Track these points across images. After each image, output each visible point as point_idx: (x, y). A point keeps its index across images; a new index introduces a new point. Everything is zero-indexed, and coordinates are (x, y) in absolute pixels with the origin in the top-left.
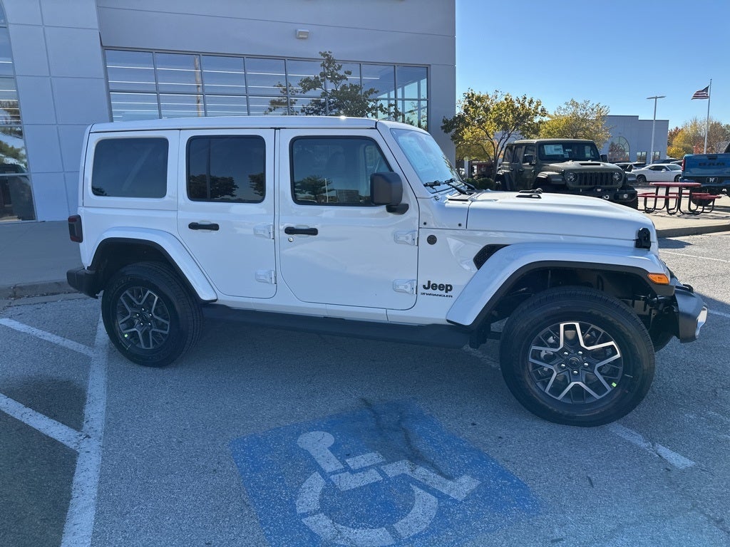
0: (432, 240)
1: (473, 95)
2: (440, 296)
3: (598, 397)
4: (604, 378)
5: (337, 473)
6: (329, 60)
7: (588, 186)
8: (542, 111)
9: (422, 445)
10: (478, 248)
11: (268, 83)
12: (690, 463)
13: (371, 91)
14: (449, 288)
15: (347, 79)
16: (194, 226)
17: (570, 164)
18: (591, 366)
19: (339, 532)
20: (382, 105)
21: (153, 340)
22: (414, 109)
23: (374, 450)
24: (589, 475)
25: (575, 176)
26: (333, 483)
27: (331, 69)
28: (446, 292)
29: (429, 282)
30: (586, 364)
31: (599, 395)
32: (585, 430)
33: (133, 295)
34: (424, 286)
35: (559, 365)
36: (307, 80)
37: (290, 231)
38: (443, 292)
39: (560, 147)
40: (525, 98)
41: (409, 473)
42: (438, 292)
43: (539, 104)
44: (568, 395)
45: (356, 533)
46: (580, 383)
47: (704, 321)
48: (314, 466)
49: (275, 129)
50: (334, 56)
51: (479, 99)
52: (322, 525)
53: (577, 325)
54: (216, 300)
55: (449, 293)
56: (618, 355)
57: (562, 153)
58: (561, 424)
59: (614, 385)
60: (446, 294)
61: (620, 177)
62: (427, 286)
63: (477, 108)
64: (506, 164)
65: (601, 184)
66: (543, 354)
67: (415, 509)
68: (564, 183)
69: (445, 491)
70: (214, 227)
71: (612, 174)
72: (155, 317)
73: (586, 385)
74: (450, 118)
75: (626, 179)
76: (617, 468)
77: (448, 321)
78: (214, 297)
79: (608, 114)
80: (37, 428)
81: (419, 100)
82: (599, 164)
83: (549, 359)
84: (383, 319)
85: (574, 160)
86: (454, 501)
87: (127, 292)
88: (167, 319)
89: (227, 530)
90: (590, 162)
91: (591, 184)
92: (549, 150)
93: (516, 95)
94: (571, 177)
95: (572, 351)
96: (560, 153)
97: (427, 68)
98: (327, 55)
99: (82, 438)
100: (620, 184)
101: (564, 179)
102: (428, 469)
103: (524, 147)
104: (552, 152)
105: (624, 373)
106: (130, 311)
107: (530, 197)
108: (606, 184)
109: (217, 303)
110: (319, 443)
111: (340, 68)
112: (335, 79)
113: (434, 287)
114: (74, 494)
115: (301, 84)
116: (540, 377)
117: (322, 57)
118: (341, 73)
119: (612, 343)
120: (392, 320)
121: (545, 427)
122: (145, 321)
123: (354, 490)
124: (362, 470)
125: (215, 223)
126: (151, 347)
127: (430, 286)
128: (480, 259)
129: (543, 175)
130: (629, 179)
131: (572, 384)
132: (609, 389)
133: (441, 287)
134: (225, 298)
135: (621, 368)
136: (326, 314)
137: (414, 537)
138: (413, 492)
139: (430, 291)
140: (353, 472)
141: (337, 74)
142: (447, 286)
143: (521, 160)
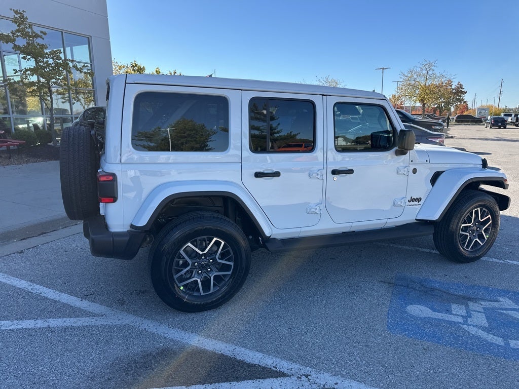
0: (415, 171)
2: (416, 205)
4: (485, 234)
10: (432, 174)
16: (258, 175)
18: (481, 229)
21: (214, 284)
23: (449, 304)
29: (411, 197)
30: (478, 229)
31: (483, 243)
35: (469, 232)
37: (334, 172)
38: (417, 203)
42: (414, 203)
44: (472, 247)
48: (452, 323)
49: (323, 95)
53: (479, 209)
55: (420, 203)
56: (491, 221)
59: (488, 236)
62: (410, 200)
70: (276, 174)
72: (220, 261)
73: (479, 239)
77: (416, 220)
78: (271, 234)
87: (189, 245)
97: (89, 38)
98: (21, 13)
105: (492, 229)
106: (190, 262)
110: (424, 312)
113: (413, 200)
119: (489, 216)
125: (275, 170)
128: (434, 179)
131: (474, 240)
132: (486, 239)
133: (416, 200)
134: (280, 232)
139: (412, 203)
142: (419, 198)
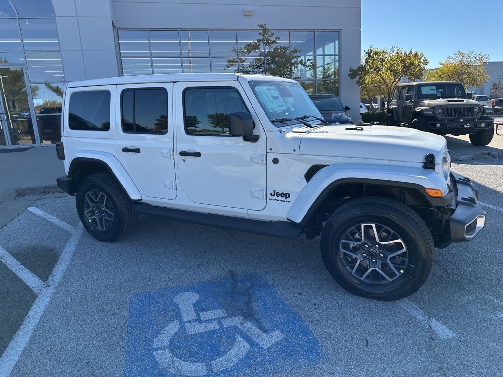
0: (275, 161)
1: (372, 51)
2: (282, 201)
3: (390, 280)
4: (394, 266)
5: (190, 322)
6: (265, 31)
7: (452, 118)
8: (424, 61)
9: (257, 307)
10: (308, 167)
11: (226, 48)
12: (452, 335)
13: (296, 51)
14: (288, 196)
15: (277, 43)
16: (125, 150)
17: (441, 101)
18: (385, 256)
19: (174, 363)
20: (302, 60)
21: (105, 225)
22: (331, 61)
23: (222, 308)
24: (368, 338)
25: (443, 110)
26: (185, 329)
27: (266, 36)
28: (286, 199)
29: (274, 191)
30: (382, 255)
31: (391, 278)
32: (381, 303)
33: (92, 195)
34: (271, 194)
35: (363, 254)
36: (249, 45)
37: (183, 154)
38: (284, 199)
39: (434, 88)
40: (411, 52)
41: (238, 326)
42: (280, 198)
43: (422, 55)
44: (368, 277)
45: (184, 365)
46: (377, 269)
47: (483, 226)
48: (178, 316)
49: (174, 82)
50: (268, 27)
51: (376, 53)
52: (164, 357)
53: (374, 226)
54: (142, 199)
55: (288, 199)
56: (405, 249)
57: (436, 93)
58: (364, 297)
59: (402, 272)
60: (286, 200)
61: (480, 110)
62: (273, 194)
63: (374, 60)
64: (395, 101)
65: (464, 116)
66: (351, 246)
67: (232, 351)
68: (434, 115)
69: (257, 341)
70: (138, 151)
71: (473, 108)
72: (106, 210)
73: (382, 270)
74: (355, 68)
75: (484, 112)
76: (392, 334)
77: (288, 219)
78: (140, 198)
79: (488, 61)
80: (22, 278)
81: (335, 55)
82: (463, 101)
83: (355, 250)
84: (245, 216)
85: (443, 97)
86: (262, 348)
87: (89, 193)
88: (113, 212)
89: (104, 354)
90: (456, 99)
91: (455, 116)
92: (425, 91)
93: (405, 50)
94: (440, 111)
95: (371, 245)
96: (435, 92)
97: (339, 32)
98: (263, 27)
99: (44, 286)
100: (479, 116)
101: (434, 113)
102: (253, 323)
103: (407, 88)
104: (427, 91)
105: (408, 264)
106: (91, 205)
107: (356, 129)
108: (468, 116)
109: (142, 201)
110: (187, 301)
111: (272, 35)
112: (268, 43)
113: (278, 195)
114: (24, 323)
115: (245, 48)
116: (349, 263)
117: (260, 28)
118: (273, 39)
119: (400, 240)
120: (251, 217)
121: (352, 299)
122: (101, 212)
123: (196, 335)
124: (209, 321)
125: (137, 147)
126: (104, 229)
127: (276, 194)
128: (309, 176)
129: (418, 109)
130: (487, 112)
131: (371, 269)
132: (398, 275)
133: (283, 195)
134: (148, 199)
135: (407, 260)
136: (210, 212)
137: (221, 372)
138: (236, 339)
139: (275, 198)
140: (201, 322)
141: (269, 40)
142: (286, 194)
143: (405, 98)
